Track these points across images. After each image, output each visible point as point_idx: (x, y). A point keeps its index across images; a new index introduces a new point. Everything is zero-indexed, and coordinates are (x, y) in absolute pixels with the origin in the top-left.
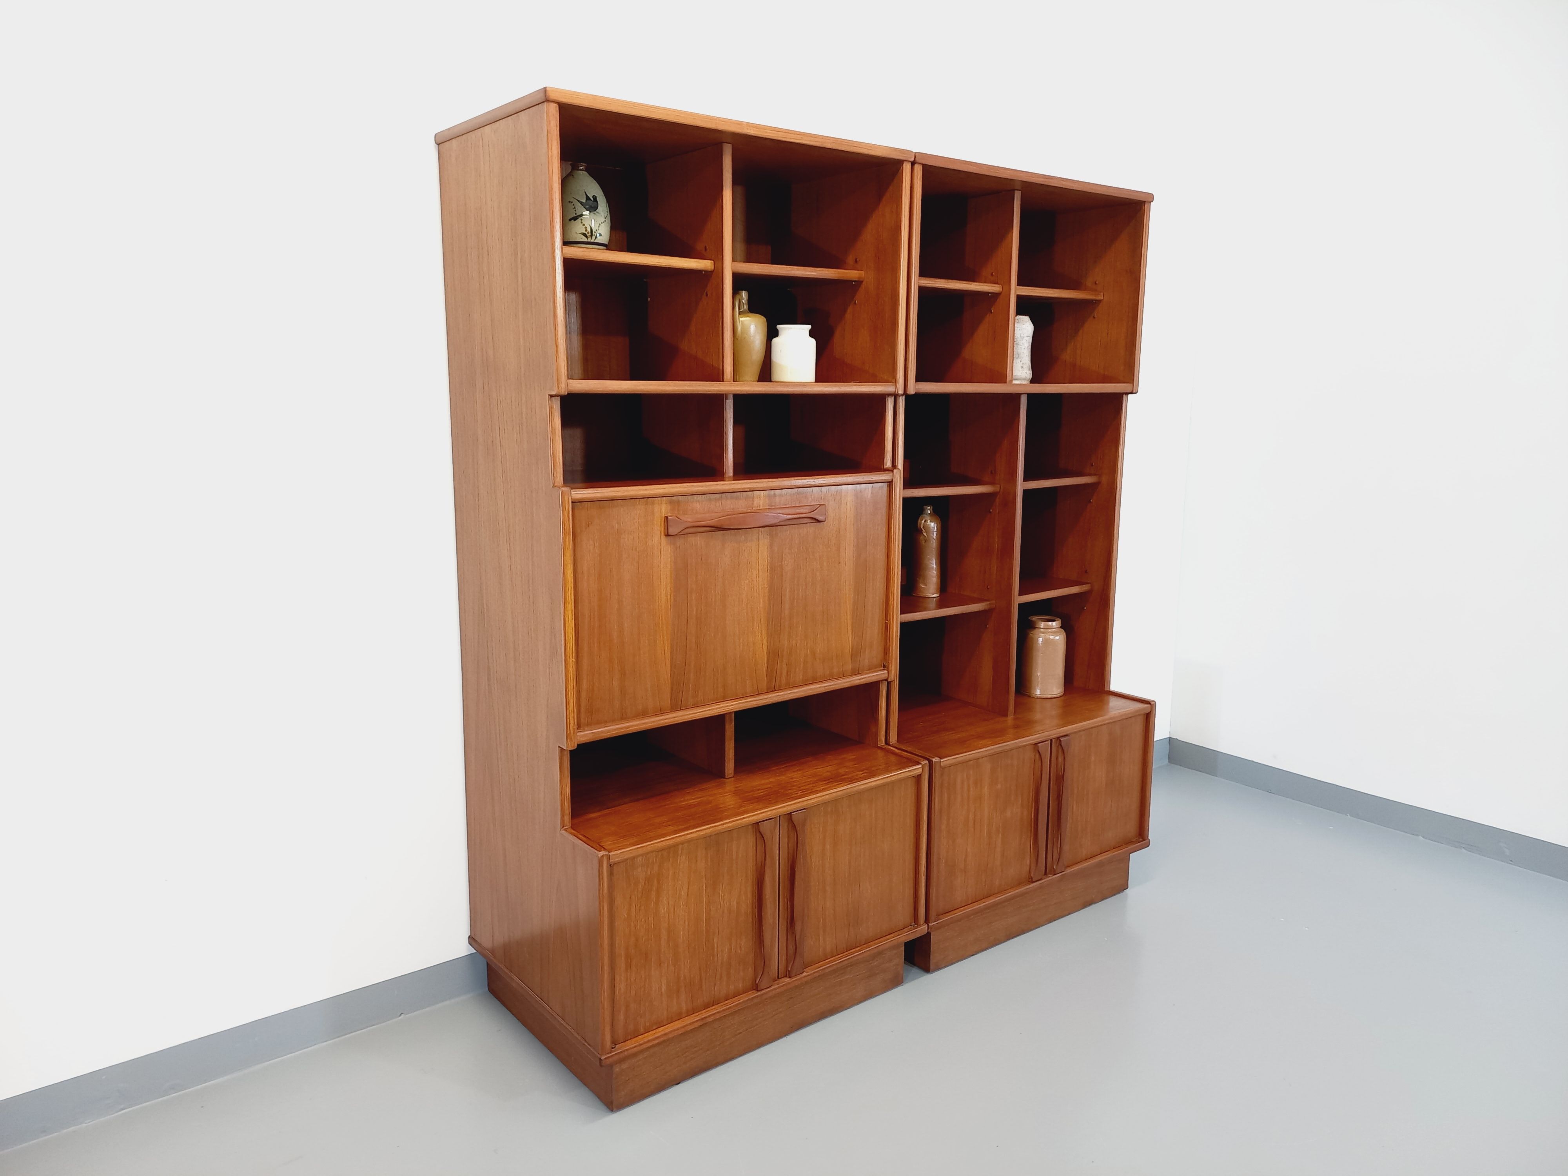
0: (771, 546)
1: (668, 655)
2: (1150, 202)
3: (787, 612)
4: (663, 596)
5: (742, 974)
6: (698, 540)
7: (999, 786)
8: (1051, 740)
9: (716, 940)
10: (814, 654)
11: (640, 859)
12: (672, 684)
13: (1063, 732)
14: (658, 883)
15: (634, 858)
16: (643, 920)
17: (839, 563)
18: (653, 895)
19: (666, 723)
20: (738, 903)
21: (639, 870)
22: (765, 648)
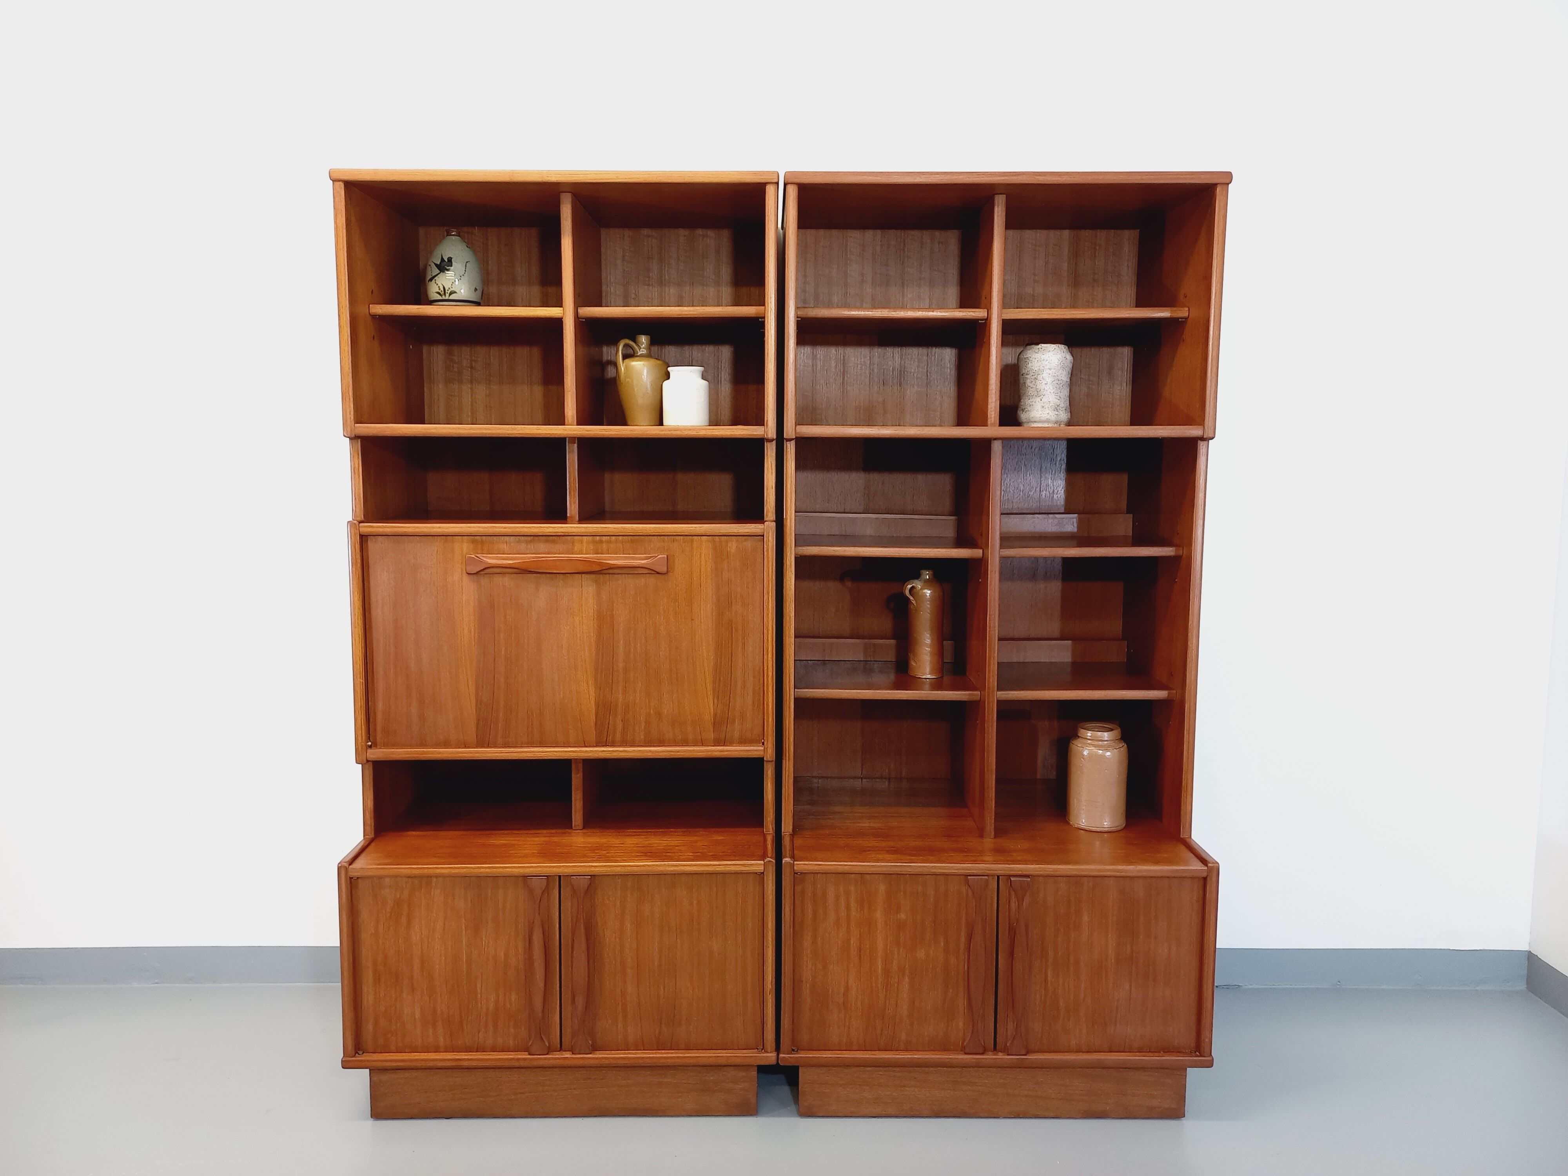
0: (598, 594)
1: (472, 690)
2: (1228, 184)
3: (621, 665)
4: (466, 631)
5: (512, 1030)
6: (507, 581)
7: (902, 916)
8: (998, 877)
9: (479, 986)
10: (659, 714)
11: (387, 880)
12: (478, 720)
13: (1015, 871)
14: (409, 908)
15: (381, 877)
16: (392, 941)
17: (692, 620)
18: (404, 920)
19: (464, 757)
20: (506, 955)
21: (387, 890)
22: (593, 702)
